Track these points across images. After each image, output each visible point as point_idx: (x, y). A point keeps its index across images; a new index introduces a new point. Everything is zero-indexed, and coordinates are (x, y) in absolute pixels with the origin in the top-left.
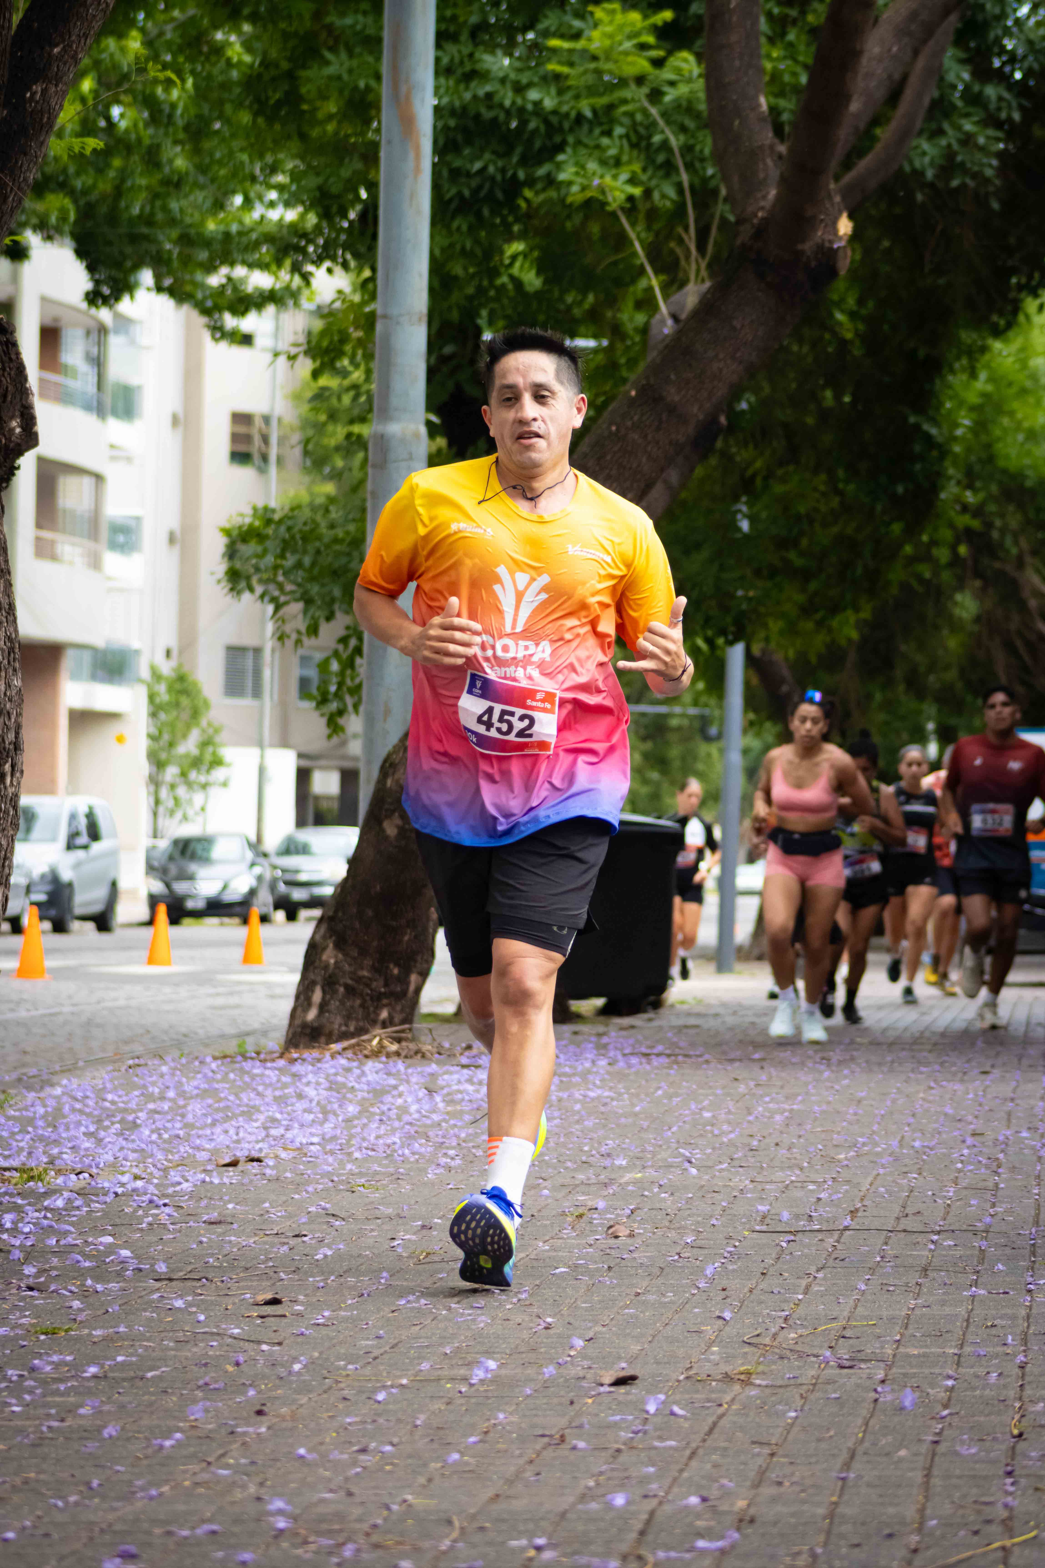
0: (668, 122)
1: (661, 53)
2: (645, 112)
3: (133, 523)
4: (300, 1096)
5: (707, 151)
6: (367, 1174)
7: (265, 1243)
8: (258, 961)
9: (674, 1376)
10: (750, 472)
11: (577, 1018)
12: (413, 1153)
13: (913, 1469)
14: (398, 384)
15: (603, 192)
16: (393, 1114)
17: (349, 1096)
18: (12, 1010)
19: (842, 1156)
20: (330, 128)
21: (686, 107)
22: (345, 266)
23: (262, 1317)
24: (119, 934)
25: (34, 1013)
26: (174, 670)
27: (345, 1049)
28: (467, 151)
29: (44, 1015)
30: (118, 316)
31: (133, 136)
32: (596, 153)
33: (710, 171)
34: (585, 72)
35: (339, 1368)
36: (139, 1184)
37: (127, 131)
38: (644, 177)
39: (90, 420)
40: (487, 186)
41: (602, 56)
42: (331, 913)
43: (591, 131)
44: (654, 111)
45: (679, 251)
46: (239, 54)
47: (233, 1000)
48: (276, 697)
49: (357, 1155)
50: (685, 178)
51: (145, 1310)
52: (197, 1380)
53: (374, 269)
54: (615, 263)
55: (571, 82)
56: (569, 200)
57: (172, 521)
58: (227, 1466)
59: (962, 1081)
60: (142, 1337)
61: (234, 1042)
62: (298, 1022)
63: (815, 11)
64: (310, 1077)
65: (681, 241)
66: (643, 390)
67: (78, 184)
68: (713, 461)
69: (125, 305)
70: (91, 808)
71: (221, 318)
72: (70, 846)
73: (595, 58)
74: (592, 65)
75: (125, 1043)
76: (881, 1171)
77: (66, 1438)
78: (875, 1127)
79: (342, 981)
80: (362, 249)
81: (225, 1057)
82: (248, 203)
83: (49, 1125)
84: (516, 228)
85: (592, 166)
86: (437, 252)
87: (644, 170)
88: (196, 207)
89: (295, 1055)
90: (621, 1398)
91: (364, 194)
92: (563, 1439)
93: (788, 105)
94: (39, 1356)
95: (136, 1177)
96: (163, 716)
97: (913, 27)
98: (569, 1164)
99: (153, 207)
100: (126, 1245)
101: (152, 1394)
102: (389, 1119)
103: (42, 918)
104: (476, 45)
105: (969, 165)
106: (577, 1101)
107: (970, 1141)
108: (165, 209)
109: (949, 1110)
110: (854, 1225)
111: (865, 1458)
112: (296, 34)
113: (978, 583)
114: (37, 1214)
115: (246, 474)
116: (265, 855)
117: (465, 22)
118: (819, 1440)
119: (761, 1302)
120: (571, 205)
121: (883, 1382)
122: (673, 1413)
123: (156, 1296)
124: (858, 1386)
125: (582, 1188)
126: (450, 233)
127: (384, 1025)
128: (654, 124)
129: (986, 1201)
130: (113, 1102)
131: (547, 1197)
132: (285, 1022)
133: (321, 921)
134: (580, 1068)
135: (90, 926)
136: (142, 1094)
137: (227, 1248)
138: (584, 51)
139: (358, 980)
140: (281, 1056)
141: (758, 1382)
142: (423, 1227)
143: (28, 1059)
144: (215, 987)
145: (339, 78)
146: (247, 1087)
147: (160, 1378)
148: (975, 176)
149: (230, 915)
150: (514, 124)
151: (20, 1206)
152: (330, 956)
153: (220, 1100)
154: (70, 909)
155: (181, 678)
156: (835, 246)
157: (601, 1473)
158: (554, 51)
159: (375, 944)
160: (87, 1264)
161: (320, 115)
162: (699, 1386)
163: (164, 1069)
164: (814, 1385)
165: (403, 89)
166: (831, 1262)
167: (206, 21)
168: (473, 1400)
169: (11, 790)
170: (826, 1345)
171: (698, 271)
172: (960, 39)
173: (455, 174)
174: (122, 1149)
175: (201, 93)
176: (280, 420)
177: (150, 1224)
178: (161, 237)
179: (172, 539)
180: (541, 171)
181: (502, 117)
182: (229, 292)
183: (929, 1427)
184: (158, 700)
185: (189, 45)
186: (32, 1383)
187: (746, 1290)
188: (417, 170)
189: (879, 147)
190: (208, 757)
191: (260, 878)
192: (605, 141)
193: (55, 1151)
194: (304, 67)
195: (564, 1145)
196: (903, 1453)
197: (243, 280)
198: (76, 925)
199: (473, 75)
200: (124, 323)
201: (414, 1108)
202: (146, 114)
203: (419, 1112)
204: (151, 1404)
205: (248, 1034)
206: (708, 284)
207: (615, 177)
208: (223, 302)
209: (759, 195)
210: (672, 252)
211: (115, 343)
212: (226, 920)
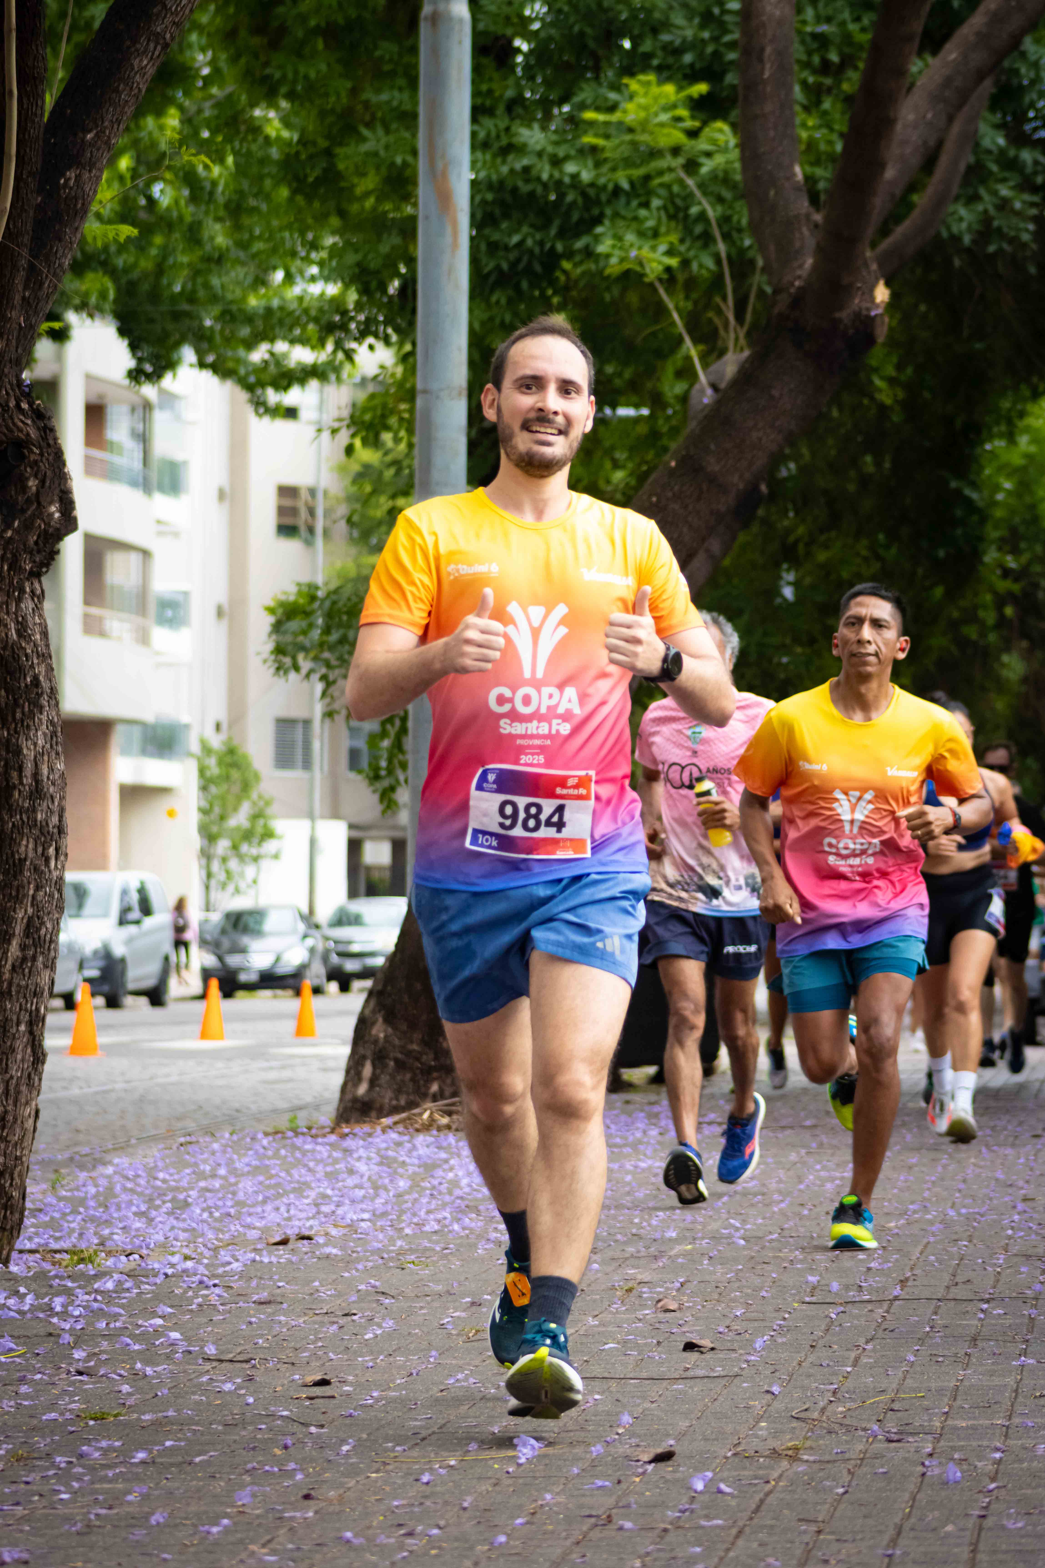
0: (705, 194)
1: (697, 124)
2: (681, 182)
3: (180, 598)
4: (351, 1172)
5: (744, 221)
6: (416, 1251)
7: (315, 1323)
8: (311, 1033)
9: (722, 1453)
10: (791, 539)
11: (628, 1086)
12: (464, 1229)
13: (958, 1545)
14: (439, 459)
15: (641, 264)
16: (444, 1188)
17: (400, 1170)
18: (65, 1088)
19: (892, 1225)
20: (370, 203)
21: (723, 178)
22: (387, 341)
23: (311, 1398)
24: (172, 1008)
25: (86, 1090)
26: (224, 743)
27: (396, 1123)
28: (504, 225)
29: (97, 1093)
30: (162, 392)
31: (175, 214)
32: (634, 225)
33: (747, 242)
34: (622, 143)
35: (386, 1450)
36: (189, 1264)
37: (168, 209)
38: (682, 248)
39: (137, 495)
40: (525, 259)
41: (639, 129)
42: (380, 987)
43: (628, 203)
44: (690, 182)
45: (717, 321)
46: (278, 130)
47: (286, 1074)
48: (326, 768)
49: (408, 1231)
50: (722, 247)
51: (194, 1393)
52: (246, 1463)
53: (414, 344)
54: (654, 334)
55: (607, 154)
56: (608, 271)
57: (220, 594)
58: (273, 1552)
59: (1013, 1145)
60: (191, 1421)
61: (288, 1116)
62: (349, 1096)
63: (849, 79)
64: (362, 1152)
65: (719, 312)
66: (683, 461)
67: (120, 262)
68: (755, 528)
69: (167, 381)
70: (142, 883)
71: (263, 393)
72: (122, 922)
73: (631, 130)
74: (628, 137)
75: (179, 1119)
76: (932, 1239)
77: (115, 1526)
78: (927, 1194)
79: (392, 1055)
80: (404, 325)
81: (276, 1133)
82: (289, 278)
83: (100, 1205)
84: (555, 300)
85: (630, 237)
86: (477, 326)
87: (682, 241)
88: (238, 283)
89: (346, 1130)
90: (669, 1477)
91: (403, 270)
92: (609, 1519)
93: (824, 174)
94: (88, 1442)
95: (187, 1258)
96: (213, 789)
97: (947, 94)
98: (619, 1237)
99: (194, 285)
100: (176, 1327)
101: (199, 1479)
102: (440, 1193)
103: (93, 995)
104: (512, 119)
105: (1005, 230)
106: (628, 1172)
107: (1020, 1206)
108: (207, 286)
109: (1000, 1175)
110: (903, 1295)
111: (912, 1534)
112: (333, 110)
113: (1025, 644)
114: (87, 1297)
115: (292, 546)
116: (317, 927)
117: (501, 96)
118: (865, 1517)
119: (809, 1376)
120: (609, 277)
121: (931, 1455)
122: (720, 1491)
123: (205, 1379)
124: (906, 1459)
125: (632, 1261)
126: (489, 306)
127: (435, 1098)
128: (691, 195)
129: (1036, 1268)
130: (164, 1181)
131: (597, 1271)
132: (336, 1095)
133: (371, 993)
134: (631, 1138)
135: (144, 1001)
136: (194, 1172)
137: (277, 1329)
138: (620, 123)
139: (409, 1053)
140: (333, 1131)
141: (805, 1457)
142: (473, 1304)
143: (81, 1137)
144: (267, 1060)
145: (376, 154)
146: (298, 1163)
147: (208, 1463)
148: (1012, 241)
149: (284, 987)
150: (553, 197)
151: (70, 1289)
152: (379, 1031)
153: (271, 1177)
154: (123, 984)
155: (231, 751)
156: (873, 313)
157: (648, 1554)
158: (592, 123)
159: (424, 1017)
160: (137, 1347)
161: (358, 191)
162: (747, 1463)
163: (216, 1146)
164: (862, 1459)
165: (440, 165)
166: (880, 1334)
167: (244, 98)
168: (521, 1481)
169: (55, 874)
170: (874, 1418)
171: (737, 339)
172: (995, 103)
173: (494, 247)
174: (173, 1228)
175: (241, 170)
176: (326, 493)
177: (200, 1305)
178: (203, 314)
179: (220, 612)
180: (579, 244)
181: (539, 190)
182: (272, 368)
183: (976, 1501)
184: (208, 774)
185: (227, 124)
186: (80, 1470)
187: (795, 1364)
188: (455, 245)
189: (916, 213)
190: (259, 830)
191: (312, 951)
192: (643, 213)
193: (106, 1232)
194: (341, 144)
195: (615, 1218)
196: (949, 1528)
197: (285, 355)
198: (129, 1000)
199: (509, 149)
200: (168, 399)
201: (465, 1182)
202: (186, 192)
203: (469, 1185)
204: (199, 1490)
205: (300, 1108)
206: (746, 353)
207: (653, 248)
208: (265, 377)
209: (796, 264)
210: (710, 321)
211: (160, 418)
212: (279, 992)
